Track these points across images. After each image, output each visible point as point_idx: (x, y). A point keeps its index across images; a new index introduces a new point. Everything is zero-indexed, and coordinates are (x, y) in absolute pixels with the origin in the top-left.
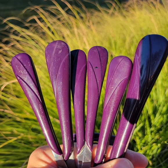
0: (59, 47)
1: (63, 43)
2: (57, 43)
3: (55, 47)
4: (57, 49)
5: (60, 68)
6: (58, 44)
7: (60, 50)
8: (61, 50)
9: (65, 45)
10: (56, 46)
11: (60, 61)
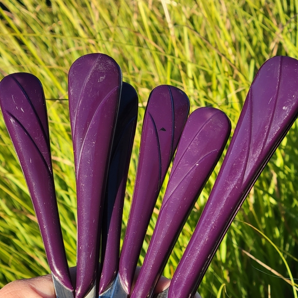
0: (101, 68)
1: (110, 62)
2: (98, 60)
3: (93, 68)
4: (95, 71)
5: (96, 112)
6: (100, 63)
7: (102, 74)
8: (105, 76)
9: (114, 66)
10: (94, 65)
11: (99, 99)
